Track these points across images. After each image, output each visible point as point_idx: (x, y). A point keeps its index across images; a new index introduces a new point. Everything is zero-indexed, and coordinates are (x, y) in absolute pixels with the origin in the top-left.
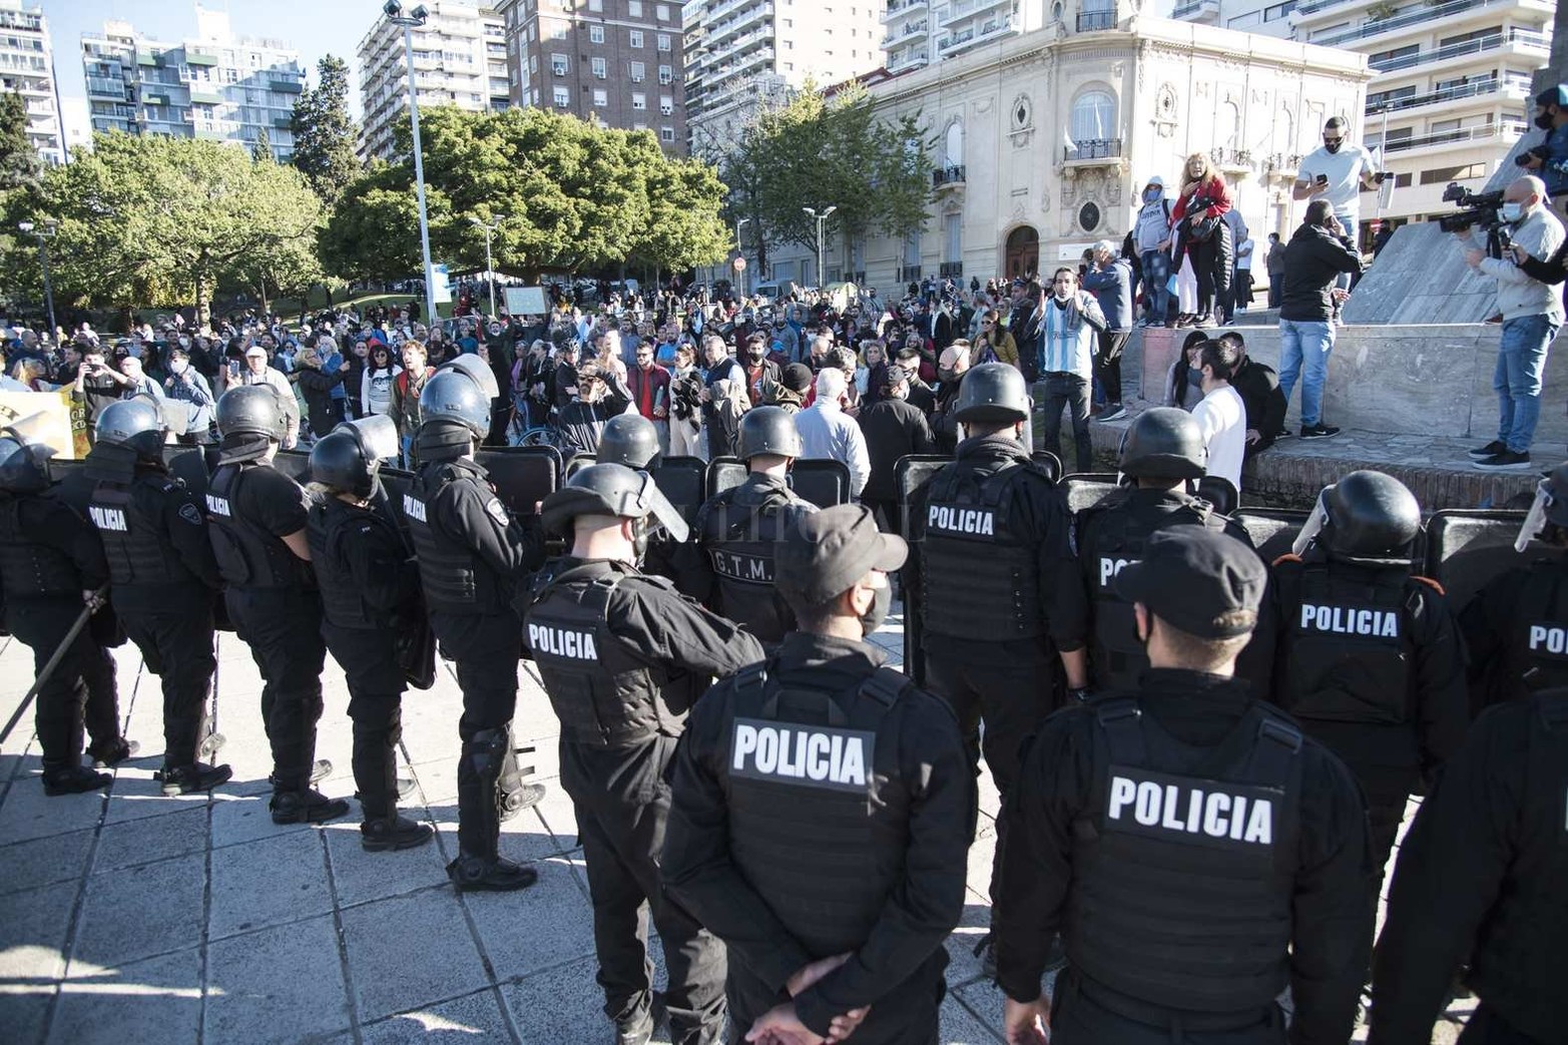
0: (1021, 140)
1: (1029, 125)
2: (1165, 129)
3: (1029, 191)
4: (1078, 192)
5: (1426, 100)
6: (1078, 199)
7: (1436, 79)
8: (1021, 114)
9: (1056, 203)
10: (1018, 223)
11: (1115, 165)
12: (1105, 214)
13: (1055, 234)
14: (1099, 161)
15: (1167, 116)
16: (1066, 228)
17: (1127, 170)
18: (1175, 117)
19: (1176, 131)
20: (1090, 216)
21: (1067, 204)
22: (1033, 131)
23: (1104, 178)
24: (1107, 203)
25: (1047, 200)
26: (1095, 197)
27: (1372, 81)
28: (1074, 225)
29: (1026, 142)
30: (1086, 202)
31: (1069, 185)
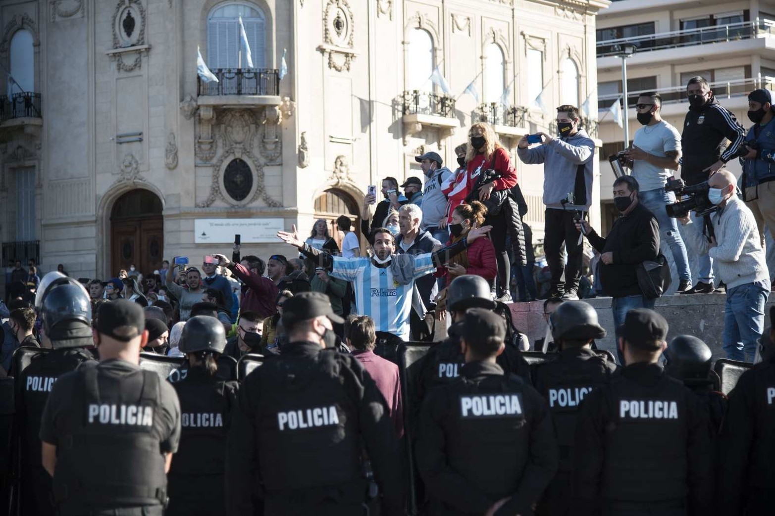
0: (129, 61)
1: (141, 41)
2: (339, 60)
3: (145, 137)
4: (220, 143)
5: (669, 42)
6: (220, 152)
7: (679, 15)
8: (129, 25)
9: (187, 158)
10: (129, 185)
11: (273, 106)
12: (262, 176)
13: (187, 203)
14: (249, 100)
15: (339, 42)
16: (204, 194)
17: (290, 115)
18: (350, 44)
19: (353, 64)
20: (239, 178)
21: (203, 158)
22: (148, 50)
23: (257, 125)
24: (262, 161)
25: (172, 152)
26: (245, 151)
27: (601, 12)
28: (215, 190)
29: (137, 65)
30: (231, 158)
31: (205, 131)
